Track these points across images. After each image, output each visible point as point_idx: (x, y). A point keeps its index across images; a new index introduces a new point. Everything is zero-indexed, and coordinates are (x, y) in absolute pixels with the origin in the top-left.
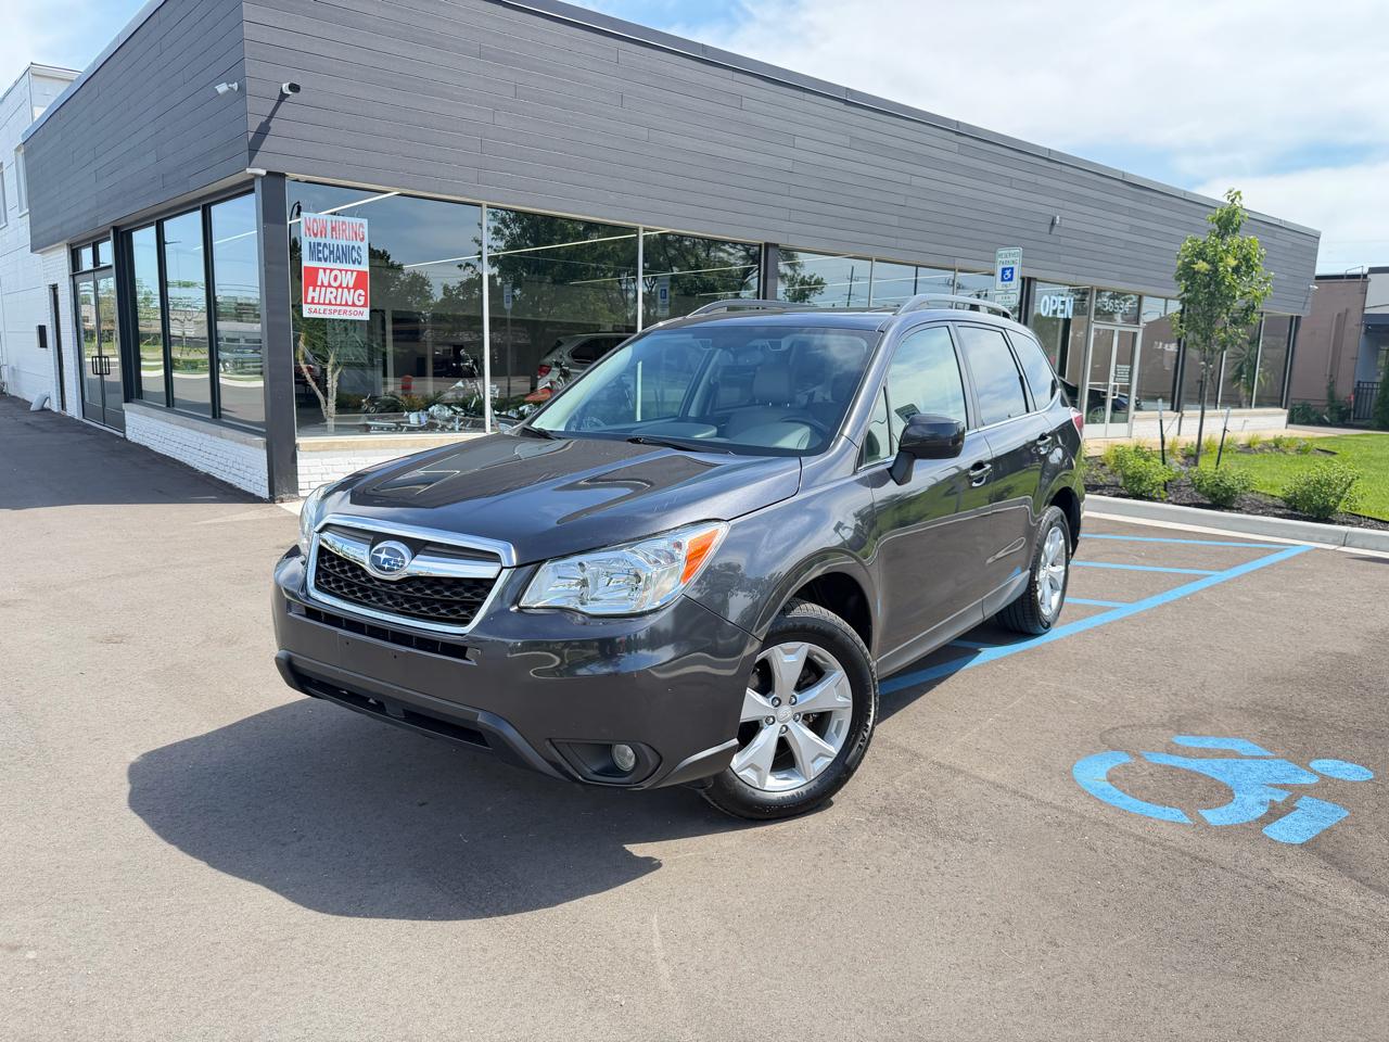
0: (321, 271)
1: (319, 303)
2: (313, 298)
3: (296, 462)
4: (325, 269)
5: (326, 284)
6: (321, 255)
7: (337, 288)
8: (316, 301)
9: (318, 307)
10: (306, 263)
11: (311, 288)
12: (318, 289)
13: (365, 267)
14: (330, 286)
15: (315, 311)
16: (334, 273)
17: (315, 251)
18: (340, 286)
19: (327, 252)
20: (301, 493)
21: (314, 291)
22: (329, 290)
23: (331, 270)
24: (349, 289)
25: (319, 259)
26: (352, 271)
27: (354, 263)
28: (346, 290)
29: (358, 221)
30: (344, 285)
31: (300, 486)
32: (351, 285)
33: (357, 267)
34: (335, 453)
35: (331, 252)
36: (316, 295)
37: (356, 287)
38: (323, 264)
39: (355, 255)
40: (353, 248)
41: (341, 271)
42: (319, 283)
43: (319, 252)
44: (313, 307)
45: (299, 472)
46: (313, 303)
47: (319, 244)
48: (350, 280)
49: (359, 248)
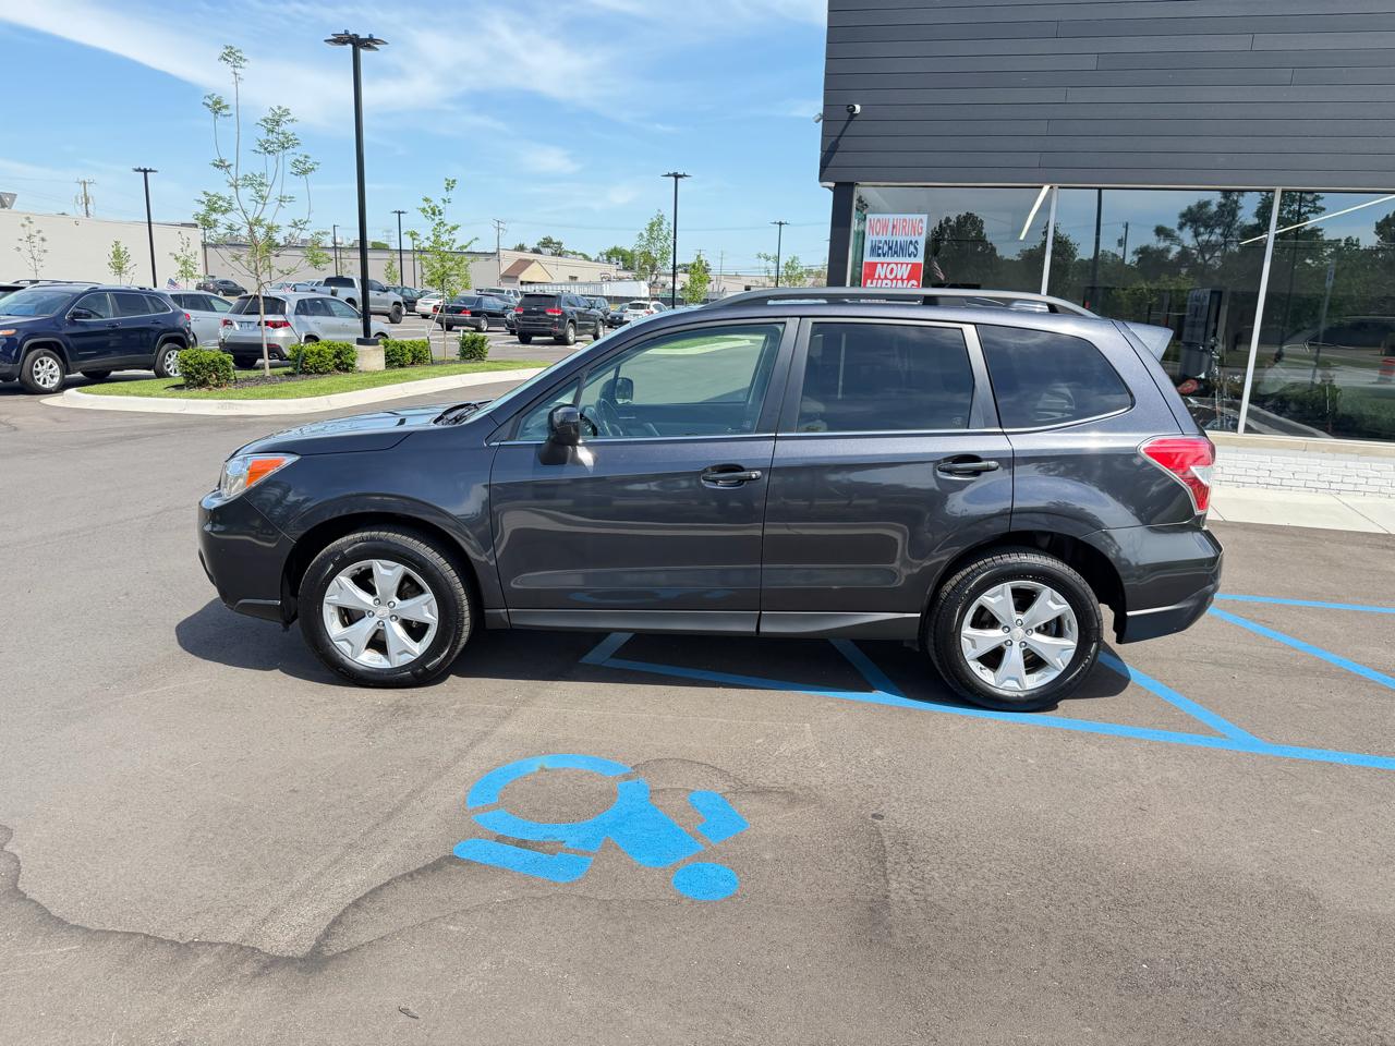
0: (879, 265)
4: (882, 264)
5: (882, 277)
6: (880, 251)
7: (892, 280)
10: (867, 259)
11: (869, 281)
12: (875, 281)
13: (920, 260)
14: (886, 278)
16: (891, 266)
17: (875, 250)
18: (896, 278)
19: (886, 248)
21: (872, 283)
22: (885, 282)
23: (888, 264)
24: (902, 279)
25: (879, 255)
26: (907, 264)
27: (910, 256)
28: (900, 282)
29: (918, 217)
30: (899, 277)
32: (905, 277)
33: (913, 260)
35: (890, 248)
37: (909, 279)
38: (881, 259)
39: (912, 249)
40: (911, 242)
41: (897, 264)
42: (876, 276)
43: (879, 248)
47: (880, 242)
48: (904, 272)
49: (916, 242)
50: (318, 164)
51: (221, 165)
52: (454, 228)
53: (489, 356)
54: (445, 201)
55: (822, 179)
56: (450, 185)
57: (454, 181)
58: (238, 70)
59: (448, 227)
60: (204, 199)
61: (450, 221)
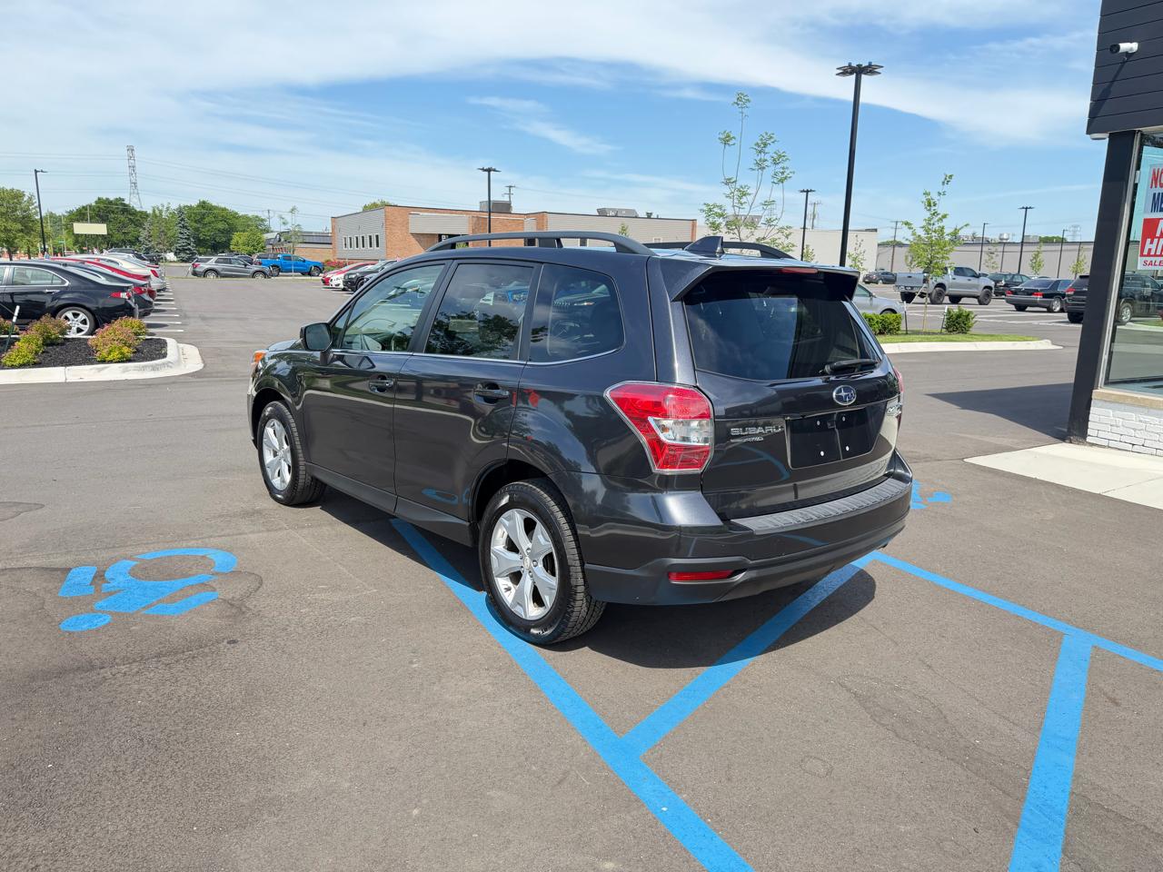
1: (1155, 255)
2: (1150, 250)
3: (1089, 409)
8: (1152, 253)
9: (1153, 259)
10: (1148, 214)
11: (1149, 240)
12: (1156, 240)
15: (1151, 264)
17: (1158, 205)
20: (1089, 439)
21: (1152, 243)
31: (1089, 432)
34: (1127, 407)
36: (1153, 247)
42: (1158, 235)
44: (1149, 259)
45: (1090, 418)
46: (1149, 255)
50: (794, 173)
51: (728, 182)
52: (945, 216)
53: (972, 331)
54: (939, 194)
55: (1091, 129)
56: (947, 180)
57: (951, 176)
58: (745, 110)
59: (940, 216)
60: (705, 208)
61: (941, 210)
